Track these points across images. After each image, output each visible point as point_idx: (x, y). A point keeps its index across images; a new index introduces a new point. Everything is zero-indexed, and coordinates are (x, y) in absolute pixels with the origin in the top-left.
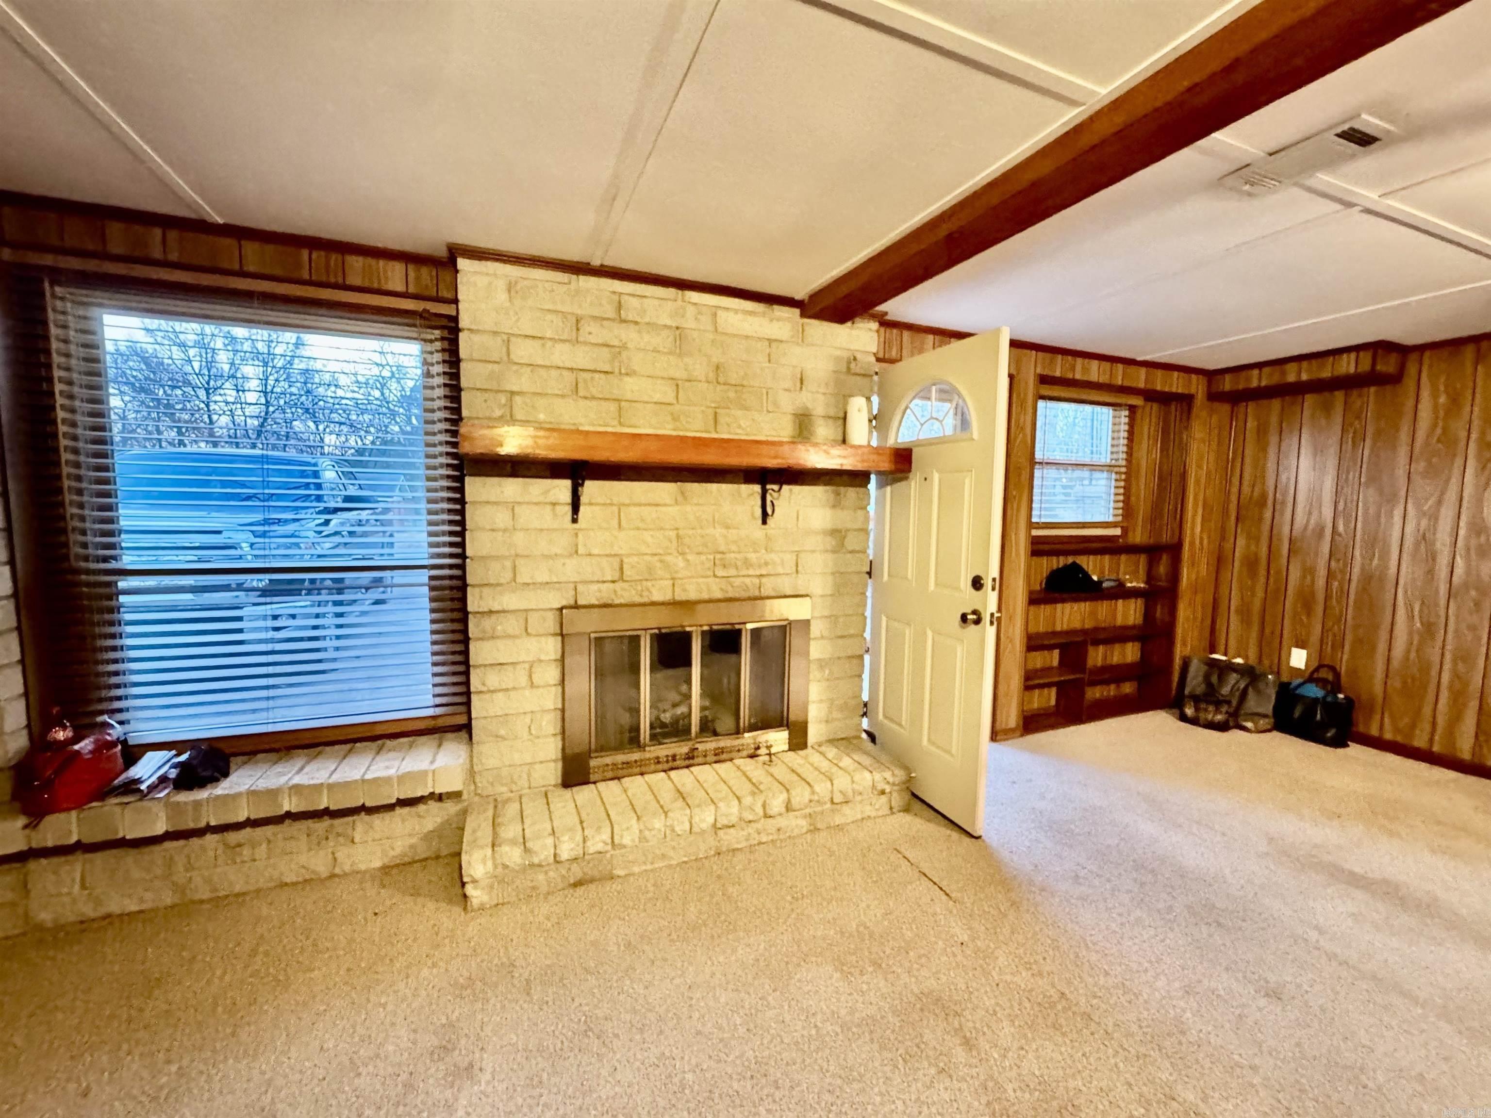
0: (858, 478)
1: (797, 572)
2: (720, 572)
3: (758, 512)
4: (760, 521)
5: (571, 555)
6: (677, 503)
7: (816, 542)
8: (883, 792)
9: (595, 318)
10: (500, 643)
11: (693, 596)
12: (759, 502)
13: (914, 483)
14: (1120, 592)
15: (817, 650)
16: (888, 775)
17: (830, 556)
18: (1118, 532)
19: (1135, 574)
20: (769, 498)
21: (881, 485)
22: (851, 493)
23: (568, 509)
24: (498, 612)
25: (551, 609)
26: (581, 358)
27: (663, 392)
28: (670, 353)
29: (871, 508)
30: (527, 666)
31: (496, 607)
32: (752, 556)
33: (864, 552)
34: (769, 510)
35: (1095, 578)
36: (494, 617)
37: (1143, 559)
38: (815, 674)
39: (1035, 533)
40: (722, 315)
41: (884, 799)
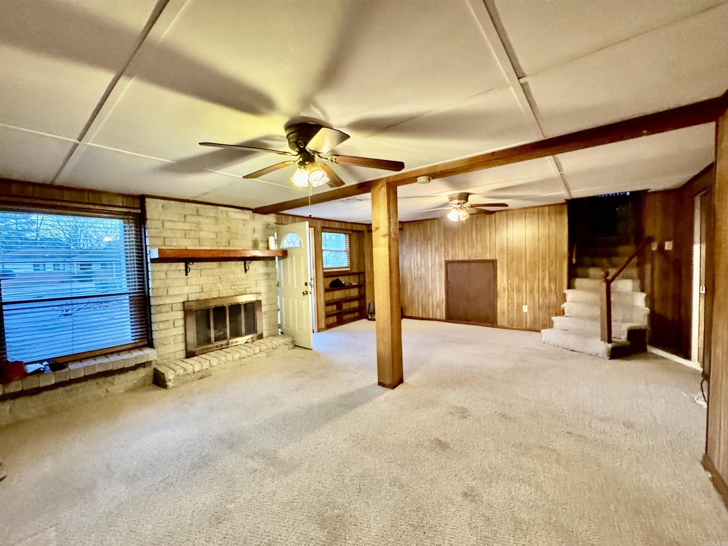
0: (273, 258)
1: (256, 286)
2: (233, 288)
3: (244, 269)
4: (244, 272)
5: (185, 286)
6: (218, 268)
7: (262, 277)
8: (287, 344)
9: (189, 214)
10: (162, 315)
11: (225, 295)
12: (244, 266)
13: (288, 259)
14: (351, 287)
15: (264, 309)
16: (288, 339)
17: (266, 281)
18: (349, 269)
19: (355, 281)
20: (247, 265)
21: (279, 260)
22: (271, 262)
23: (184, 272)
24: (162, 305)
25: (180, 303)
26: (187, 226)
27: (213, 236)
28: (214, 224)
29: (277, 266)
30: (172, 321)
31: (161, 303)
32: (243, 282)
33: (276, 279)
34: (247, 268)
35: (343, 283)
36: (161, 307)
37: (357, 277)
38: (264, 316)
39: (325, 271)
40: (229, 214)
41: (287, 346)
